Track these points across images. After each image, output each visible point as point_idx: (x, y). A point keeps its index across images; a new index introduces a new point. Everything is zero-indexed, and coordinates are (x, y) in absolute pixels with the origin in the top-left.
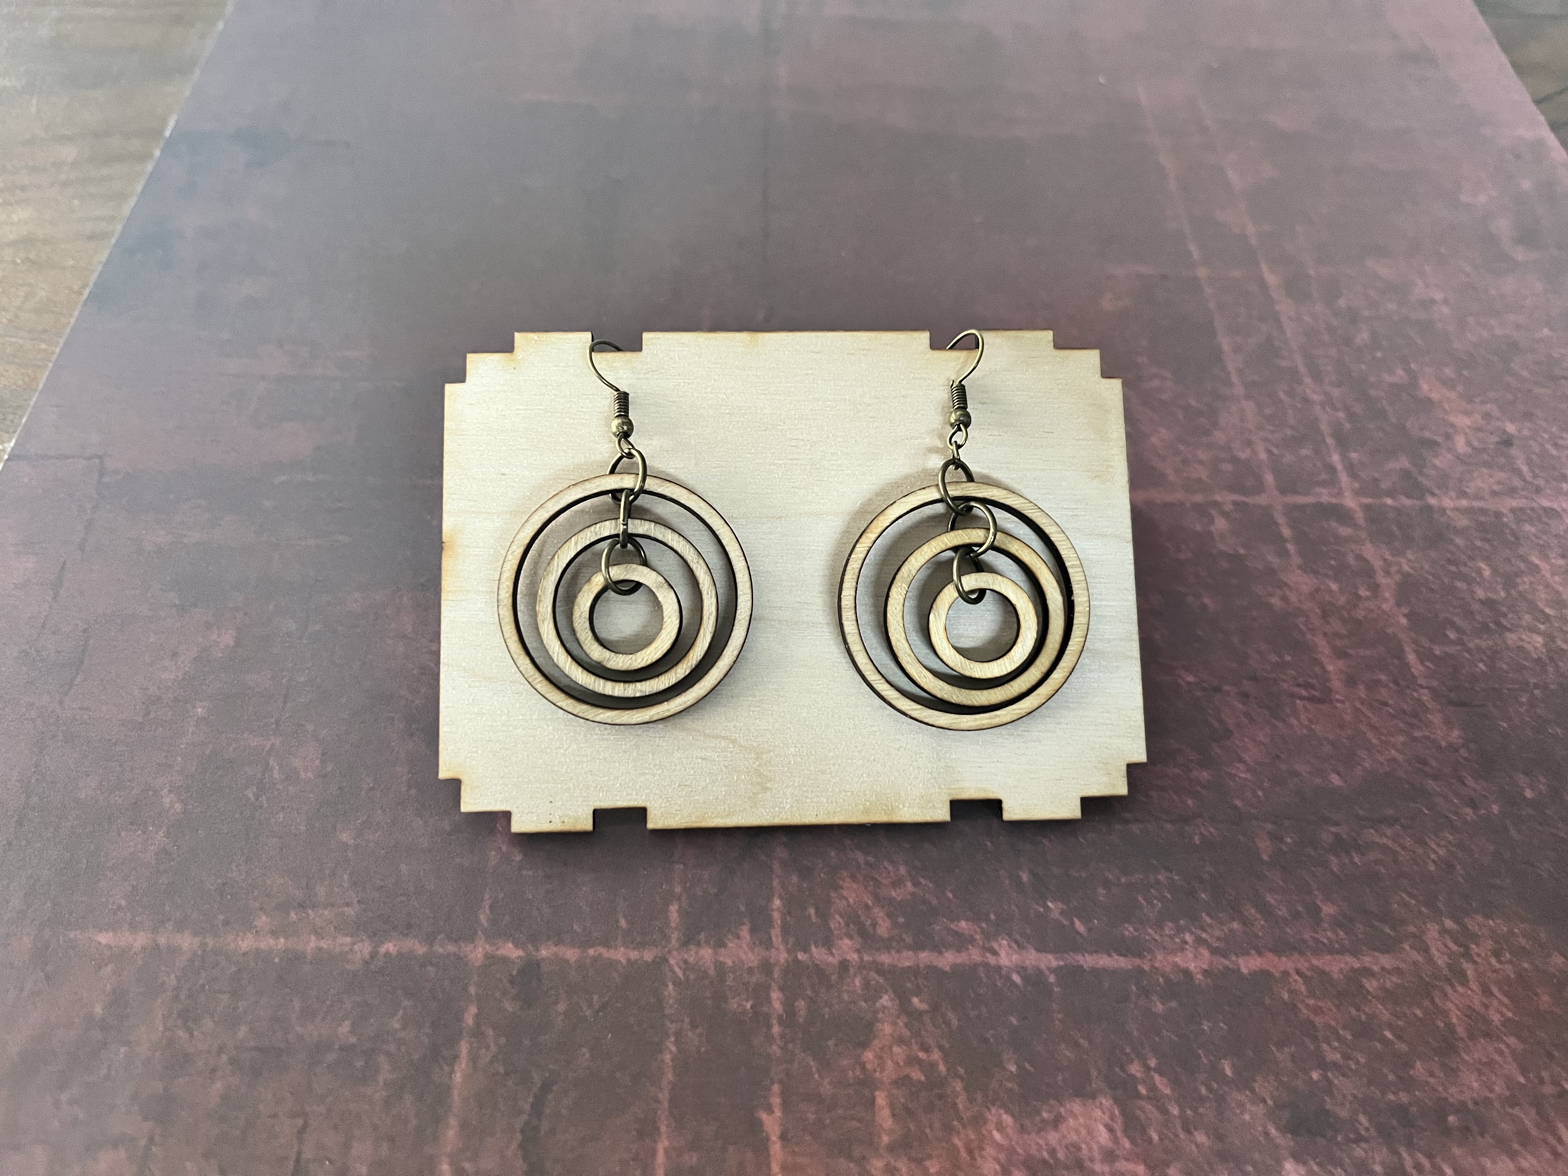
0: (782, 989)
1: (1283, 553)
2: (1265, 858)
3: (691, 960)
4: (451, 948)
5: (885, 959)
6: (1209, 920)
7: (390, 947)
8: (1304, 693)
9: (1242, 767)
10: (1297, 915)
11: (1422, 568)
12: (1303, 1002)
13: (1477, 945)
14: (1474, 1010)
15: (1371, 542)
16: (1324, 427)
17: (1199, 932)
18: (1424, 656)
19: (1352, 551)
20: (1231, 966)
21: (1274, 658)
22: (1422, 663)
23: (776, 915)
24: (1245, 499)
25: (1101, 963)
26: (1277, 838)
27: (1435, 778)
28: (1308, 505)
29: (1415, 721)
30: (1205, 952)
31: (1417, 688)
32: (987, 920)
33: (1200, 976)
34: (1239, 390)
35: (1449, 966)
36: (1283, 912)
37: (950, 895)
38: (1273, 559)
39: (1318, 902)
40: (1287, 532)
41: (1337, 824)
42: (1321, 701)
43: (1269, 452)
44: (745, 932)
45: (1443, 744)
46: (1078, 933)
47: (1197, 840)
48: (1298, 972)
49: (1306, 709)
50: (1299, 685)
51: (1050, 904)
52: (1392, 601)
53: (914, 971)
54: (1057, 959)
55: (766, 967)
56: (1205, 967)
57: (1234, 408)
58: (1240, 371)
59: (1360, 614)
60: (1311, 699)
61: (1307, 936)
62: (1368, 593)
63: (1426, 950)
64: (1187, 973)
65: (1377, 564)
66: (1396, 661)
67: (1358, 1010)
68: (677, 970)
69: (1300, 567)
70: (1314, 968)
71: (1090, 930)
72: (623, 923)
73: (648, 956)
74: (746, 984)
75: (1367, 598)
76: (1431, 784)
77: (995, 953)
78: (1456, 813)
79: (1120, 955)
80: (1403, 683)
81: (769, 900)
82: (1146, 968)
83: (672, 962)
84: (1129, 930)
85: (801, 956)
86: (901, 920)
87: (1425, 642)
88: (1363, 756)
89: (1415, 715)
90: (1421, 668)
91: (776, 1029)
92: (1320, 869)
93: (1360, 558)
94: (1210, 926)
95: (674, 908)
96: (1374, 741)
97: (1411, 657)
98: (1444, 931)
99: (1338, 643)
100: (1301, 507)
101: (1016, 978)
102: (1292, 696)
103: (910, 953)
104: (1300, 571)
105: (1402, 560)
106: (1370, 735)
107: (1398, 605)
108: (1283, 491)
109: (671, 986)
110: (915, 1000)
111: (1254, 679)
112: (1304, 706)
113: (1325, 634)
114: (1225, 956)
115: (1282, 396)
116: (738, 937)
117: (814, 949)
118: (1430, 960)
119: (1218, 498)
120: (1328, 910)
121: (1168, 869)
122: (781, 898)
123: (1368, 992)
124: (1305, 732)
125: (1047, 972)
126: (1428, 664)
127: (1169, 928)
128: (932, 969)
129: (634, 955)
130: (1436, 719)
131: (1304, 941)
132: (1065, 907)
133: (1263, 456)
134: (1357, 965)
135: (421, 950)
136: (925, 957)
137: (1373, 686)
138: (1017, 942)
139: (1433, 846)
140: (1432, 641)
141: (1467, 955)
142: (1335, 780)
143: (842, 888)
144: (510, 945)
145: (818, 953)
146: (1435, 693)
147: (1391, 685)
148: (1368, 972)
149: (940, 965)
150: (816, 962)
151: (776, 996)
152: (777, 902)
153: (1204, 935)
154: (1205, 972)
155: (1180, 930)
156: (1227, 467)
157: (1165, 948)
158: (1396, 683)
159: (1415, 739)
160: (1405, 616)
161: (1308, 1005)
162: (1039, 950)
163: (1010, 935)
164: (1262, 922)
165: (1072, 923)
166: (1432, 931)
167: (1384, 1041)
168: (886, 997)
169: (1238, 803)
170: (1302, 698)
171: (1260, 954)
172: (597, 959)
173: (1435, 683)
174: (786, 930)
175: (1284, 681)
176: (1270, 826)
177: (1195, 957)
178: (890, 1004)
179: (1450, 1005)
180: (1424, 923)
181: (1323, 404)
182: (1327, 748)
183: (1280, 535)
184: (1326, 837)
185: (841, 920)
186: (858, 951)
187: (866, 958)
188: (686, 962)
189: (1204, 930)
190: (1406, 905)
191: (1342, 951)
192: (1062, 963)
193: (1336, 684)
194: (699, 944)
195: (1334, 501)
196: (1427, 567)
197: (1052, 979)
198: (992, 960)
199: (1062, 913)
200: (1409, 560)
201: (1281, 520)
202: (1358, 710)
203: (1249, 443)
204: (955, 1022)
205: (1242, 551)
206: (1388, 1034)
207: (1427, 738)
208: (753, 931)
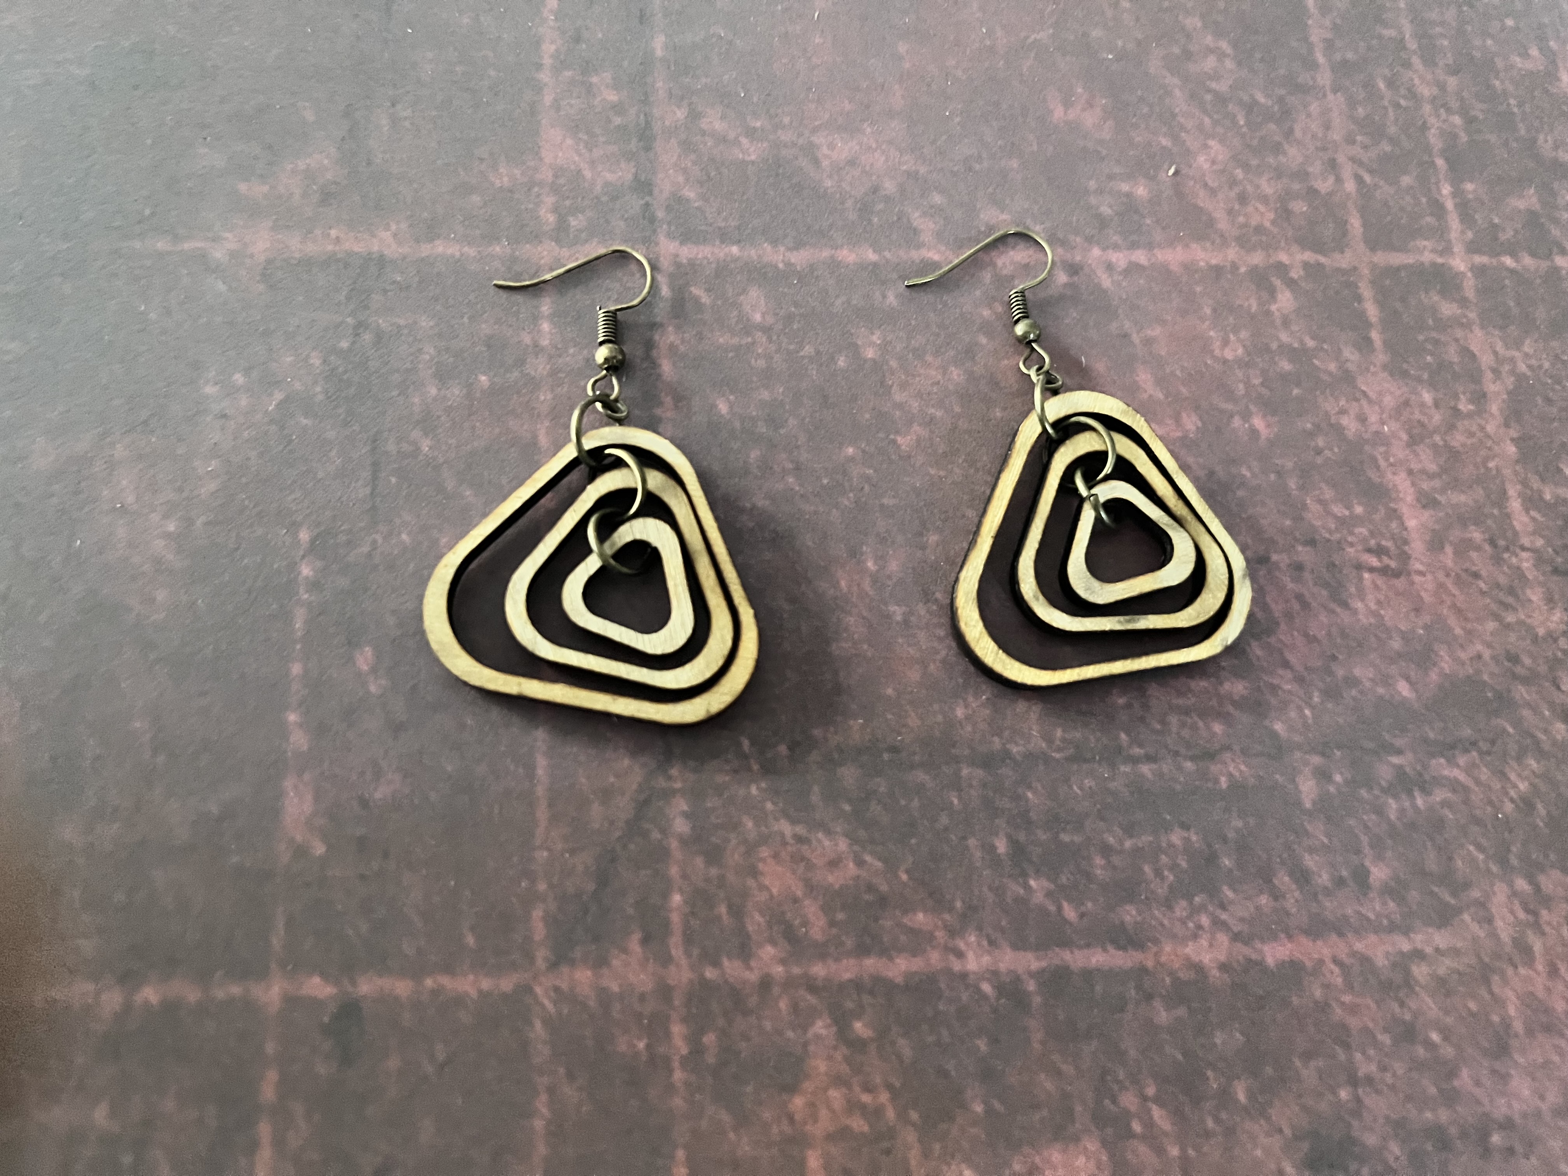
0: (684, 1020)
1: (1365, 345)
2: (1308, 805)
3: (564, 986)
4: (236, 990)
5: (819, 970)
6: (1230, 894)
7: (150, 994)
8: (1374, 561)
9: (1289, 674)
10: (1340, 882)
11: (1540, 367)
12: (1337, 1000)
13: (1549, 909)
14: (1536, 998)
15: (1482, 327)
16: (1434, 138)
17: (1218, 912)
18: (1532, 501)
19: (1457, 340)
20: (1254, 956)
21: (1338, 510)
22: (1527, 510)
23: (675, 918)
24: (1322, 259)
25: (1094, 960)
26: (1323, 775)
27: (1526, 681)
28: (1405, 267)
29: (1510, 600)
30: (1223, 938)
31: (1518, 550)
32: (951, 909)
33: (1215, 972)
34: (1325, 78)
35: (1515, 940)
36: (1324, 879)
37: (904, 877)
38: (1349, 354)
39: (1367, 863)
40: (1372, 311)
41: (1399, 752)
42: (1397, 574)
43: (1359, 179)
44: (634, 943)
45: (1541, 632)
46: (1066, 921)
47: (1224, 782)
48: (1335, 961)
49: (1376, 587)
50: (1369, 550)
51: (1032, 883)
52: (1500, 420)
53: (857, 985)
54: (1038, 959)
55: (665, 991)
56: (1222, 958)
57: (1314, 108)
58: (1329, 45)
59: (1458, 439)
60: (1384, 571)
61: (1349, 911)
62: (1471, 407)
63: (1490, 920)
64: (1199, 969)
65: (1486, 360)
66: (1496, 512)
67: (1402, 1004)
68: (546, 1002)
69: (1385, 367)
70: (1354, 954)
71: (1082, 915)
72: (470, 940)
73: (507, 984)
74: (639, 1016)
75: (1470, 415)
76: (1521, 692)
77: (960, 955)
78: (1546, 731)
79: (1119, 948)
80: (1502, 543)
81: (665, 895)
82: (1150, 964)
83: (538, 990)
84: (1129, 914)
85: (710, 973)
86: (840, 916)
87: (1535, 483)
88: (1442, 653)
89: (1511, 591)
90: (1525, 519)
91: (678, 1075)
92: (1374, 817)
93: (1467, 353)
94: (1232, 902)
95: (537, 913)
96: (1458, 631)
97: (1515, 505)
98: (1514, 894)
99: (1425, 486)
100: (1393, 271)
101: (986, 987)
102: (1359, 567)
103: (852, 961)
104: (1386, 374)
105: (1516, 354)
106: (1452, 621)
107: (1507, 425)
108: (1373, 245)
109: (538, 1025)
110: (858, 1025)
111: (1311, 542)
112: (1373, 582)
113: (1410, 472)
114: (1246, 943)
115: (1382, 85)
116: (625, 951)
117: (726, 962)
118: (1494, 935)
119: (1284, 258)
120: (1379, 873)
121: (1185, 827)
122: (681, 891)
123: (1417, 982)
124: (1372, 620)
125: (1025, 977)
126: (1533, 513)
127: (1181, 908)
128: (878, 980)
129: (486, 984)
130: (1535, 596)
131: (1345, 917)
132: (1052, 886)
133: (1350, 186)
134: (1406, 947)
135: (192, 995)
136: (871, 963)
137: (1464, 548)
138: (988, 936)
139: (1513, 776)
140: (1543, 480)
141: (1537, 926)
142: (1404, 689)
143: (762, 874)
144: (316, 980)
145: (732, 968)
146: (1540, 560)
147: (1487, 547)
148: (1418, 955)
149: (890, 974)
150: (731, 980)
151: (677, 1029)
152: (677, 899)
153: (1224, 916)
154: (1224, 967)
155: (1195, 911)
156: (1299, 207)
157: (1174, 936)
158: (1492, 542)
159: (1508, 627)
160: (1512, 440)
161: (1343, 1003)
162: (1015, 947)
163: (980, 929)
164: (1297, 894)
165: (1060, 908)
166: (1500, 894)
167: (1430, 1045)
168: (819, 1023)
169: (1278, 727)
170: (1372, 570)
171: (1290, 937)
172: (436, 993)
173: (1540, 542)
174: (689, 940)
175: (1352, 545)
176: (1316, 760)
177: (1211, 945)
178: (823, 1032)
179: (1510, 994)
180: (1492, 885)
181: (1433, 100)
182: (1396, 644)
183: (1362, 316)
184: (1384, 772)
185: (761, 920)
186: (783, 962)
187: (796, 970)
188: (557, 989)
189: (1223, 907)
190: (1473, 860)
191: (1392, 928)
192: (1044, 964)
193: (1417, 547)
194: (572, 963)
195: (1440, 260)
196: (1547, 365)
197: (1031, 986)
198: (957, 966)
199: (1049, 894)
200: (1527, 355)
201: (1366, 292)
202: (1441, 586)
203: (1332, 165)
204: (907, 1052)
205: (1311, 343)
206: (1435, 1037)
207: (1521, 623)
208: (646, 941)
